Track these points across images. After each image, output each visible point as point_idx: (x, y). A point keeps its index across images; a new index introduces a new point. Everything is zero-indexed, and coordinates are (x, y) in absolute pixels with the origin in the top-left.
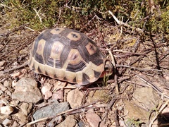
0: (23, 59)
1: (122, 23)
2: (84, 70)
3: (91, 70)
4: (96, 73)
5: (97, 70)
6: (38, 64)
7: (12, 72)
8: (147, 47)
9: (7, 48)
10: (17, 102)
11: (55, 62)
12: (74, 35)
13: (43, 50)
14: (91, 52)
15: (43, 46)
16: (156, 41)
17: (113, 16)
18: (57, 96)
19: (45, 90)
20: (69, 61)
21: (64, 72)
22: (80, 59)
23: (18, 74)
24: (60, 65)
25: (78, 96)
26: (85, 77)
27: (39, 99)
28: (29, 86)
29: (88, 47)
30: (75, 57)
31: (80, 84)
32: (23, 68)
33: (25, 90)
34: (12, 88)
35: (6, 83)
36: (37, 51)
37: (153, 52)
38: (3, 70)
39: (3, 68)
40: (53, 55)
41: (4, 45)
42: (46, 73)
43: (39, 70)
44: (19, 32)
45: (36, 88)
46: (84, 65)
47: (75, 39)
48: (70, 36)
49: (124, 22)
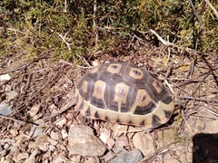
0: (60, 99)
2: (154, 111)
4: (167, 113)
5: (167, 110)
7: (54, 119)
8: (203, 71)
9: (32, 87)
10: (79, 157)
11: (120, 106)
12: (137, 72)
13: (103, 94)
14: (159, 90)
15: (103, 89)
16: (210, 62)
18: (122, 143)
19: (104, 137)
20: (138, 103)
21: (130, 116)
22: (149, 99)
23: (64, 121)
25: (147, 140)
26: (155, 118)
27: (104, 150)
28: (87, 136)
29: (154, 84)
30: (144, 98)
31: (149, 126)
32: (66, 112)
33: (84, 142)
34: (63, 140)
35: (53, 135)
36: (94, 94)
37: (211, 76)
38: (41, 118)
39: (41, 115)
41: (26, 82)
42: (106, 118)
43: (96, 115)
44: (40, 63)
45: (94, 137)
46: (153, 106)
48: (132, 74)
49: (171, 42)
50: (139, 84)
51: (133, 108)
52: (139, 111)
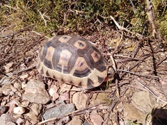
0: (30, 60)
1: (123, 28)
2: (90, 76)
3: (95, 75)
4: (100, 79)
5: (100, 76)
6: (46, 69)
7: (20, 74)
8: (146, 53)
9: (13, 50)
10: (28, 103)
11: (63, 68)
12: (81, 44)
13: (52, 57)
14: (96, 60)
15: (52, 53)
16: (154, 47)
17: (114, 21)
18: (63, 98)
19: (52, 91)
20: (76, 68)
21: (71, 78)
22: (86, 66)
23: (26, 76)
24: (67, 70)
25: (83, 98)
26: (90, 81)
27: (48, 100)
28: (38, 88)
29: (93, 55)
30: (82, 64)
31: (85, 88)
32: (30, 70)
33: (34, 92)
34: (21, 89)
35: (16, 85)
36: (46, 57)
37: (151, 58)
38: (12, 72)
39: (12, 69)
40: (61, 61)
41: (10, 46)
42: (54, 77)
43: (47, 74)
44: (24, 33)
45: (44, 90)
46: (89, 71)
47: (82, 48)
48: (77, 45)
49: (125, 27)
50: (80, 53)
51: (73, 71)
52: (77, 74)
